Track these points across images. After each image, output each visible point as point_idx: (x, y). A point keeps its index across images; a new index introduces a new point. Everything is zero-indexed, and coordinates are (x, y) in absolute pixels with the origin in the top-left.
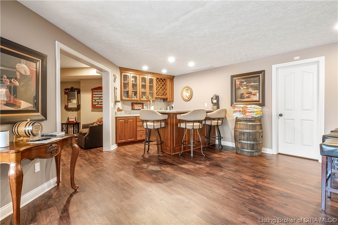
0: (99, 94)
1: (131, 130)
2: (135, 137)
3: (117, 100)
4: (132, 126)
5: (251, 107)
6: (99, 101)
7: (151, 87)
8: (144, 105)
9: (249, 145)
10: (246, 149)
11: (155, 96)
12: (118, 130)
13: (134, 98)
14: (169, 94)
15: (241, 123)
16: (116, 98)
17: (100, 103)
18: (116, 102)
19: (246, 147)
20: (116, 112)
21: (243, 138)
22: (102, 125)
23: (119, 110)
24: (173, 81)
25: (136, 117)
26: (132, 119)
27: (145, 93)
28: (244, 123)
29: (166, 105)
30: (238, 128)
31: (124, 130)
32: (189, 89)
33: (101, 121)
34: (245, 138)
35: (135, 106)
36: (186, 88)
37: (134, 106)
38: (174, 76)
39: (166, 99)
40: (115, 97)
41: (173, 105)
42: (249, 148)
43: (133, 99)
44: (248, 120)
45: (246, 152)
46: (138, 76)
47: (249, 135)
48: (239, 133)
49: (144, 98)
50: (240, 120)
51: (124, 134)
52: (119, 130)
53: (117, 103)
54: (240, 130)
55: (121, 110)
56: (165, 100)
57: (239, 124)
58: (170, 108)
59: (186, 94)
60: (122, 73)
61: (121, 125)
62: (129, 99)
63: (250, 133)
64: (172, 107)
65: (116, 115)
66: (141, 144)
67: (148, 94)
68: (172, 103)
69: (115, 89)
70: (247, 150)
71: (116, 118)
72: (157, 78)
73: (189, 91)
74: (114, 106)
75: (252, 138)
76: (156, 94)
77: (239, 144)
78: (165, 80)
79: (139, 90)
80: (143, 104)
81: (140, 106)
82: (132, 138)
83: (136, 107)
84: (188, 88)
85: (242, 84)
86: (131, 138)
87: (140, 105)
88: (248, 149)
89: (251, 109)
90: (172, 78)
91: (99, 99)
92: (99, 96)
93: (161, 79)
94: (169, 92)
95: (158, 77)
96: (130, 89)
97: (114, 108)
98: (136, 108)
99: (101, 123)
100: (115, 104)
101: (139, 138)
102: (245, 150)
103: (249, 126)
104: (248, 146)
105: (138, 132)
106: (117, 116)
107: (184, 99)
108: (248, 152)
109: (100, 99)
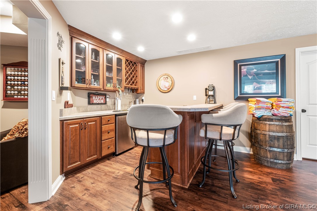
0: (21, 76)
1: (92, 141)
2: (98, 153)
3: (64, 86)
4: (94, 133)
5: (287, 101)
6: (21, 89)
7: (119, 71)
8: (107, 97)
9: (285, 154)
10: (282, 160)
11: (124, 84)
12: (66, 146)
13: (94, 85)
14: (140, 83)
15: (273, 123)
16: (62, 81)
17: (23, 92)
18: (62, 89)
19: (281, 157)
20: (61, 111)
21: (276, 145)
22: (26, 138)
23: (67, 105)
24: (144, 67)
25: (101, 117)
26: (93, 121)
27: (112, 78)
28: (277, 123)
29: (134, 98)
30: (267, 130)
31: (78, 144)
32: (169, 77)
33: (23, 128)
34: (280, 144)
35: (94, 98)
36: (164, 76)
37: (92, 98)
38: (146, 61)
39: (137, 90)
40: (61, 79)
41: (143, 98)
42: (286, 159)
43: (92, 86)
44: (283, 120)
45: (281, 163)
46: (101, 50)
47: (285, 140)
48: (270, 138)
49: (109, 86)
50: (269, 119)
51: (78, 150)
52: (69, 144)
53: (64, 92)
54: (271, 134)
55: (71, 106)
56: (134, 90)
57: (268, 125)
58: (139, 101)
59: (165, 84)
60: (74, 39)
61: (72, 134)
62: (86, 87)
63: (288, 137)
64: (143, 100)
65: (61, 115)
66: (108, 161)
67: (115, 81)
68: (141, 95)
69: (60, 63)
70: (283, 162)
71: (62, 122)
72: (126, 60)
73: (169, 79)
74: (57, 97)
75: (290, 144)
76: (126, 81)
77: (270, 153)
78: (135, 63)
79: (103, 72)
80: (105, 95)
81: (102, 99)
82: (94, 155)
83: (96, 99)
84: (167, 76)
85: (250, 72)
86: (91, 156)
87: (101, 97)
88: (283, 160)
89: (288, 103)
90: (143, 62)
91: (21, 84)
92: (21, 79)
93: (131, 62)
94: (140, 81)
95: (128, 58)
96: (88, 69)
97: (58, 101)
98: (95, 102)
99: (23, 133)
100: (61, 93)
101: (105, 153)
102: (280, 162)
103: (285, 127)
104: (284, 156)
105: (104, 142)
106: (64, 117)
107: (161, 91)
108: (283, 164)
109: (24, 84)
